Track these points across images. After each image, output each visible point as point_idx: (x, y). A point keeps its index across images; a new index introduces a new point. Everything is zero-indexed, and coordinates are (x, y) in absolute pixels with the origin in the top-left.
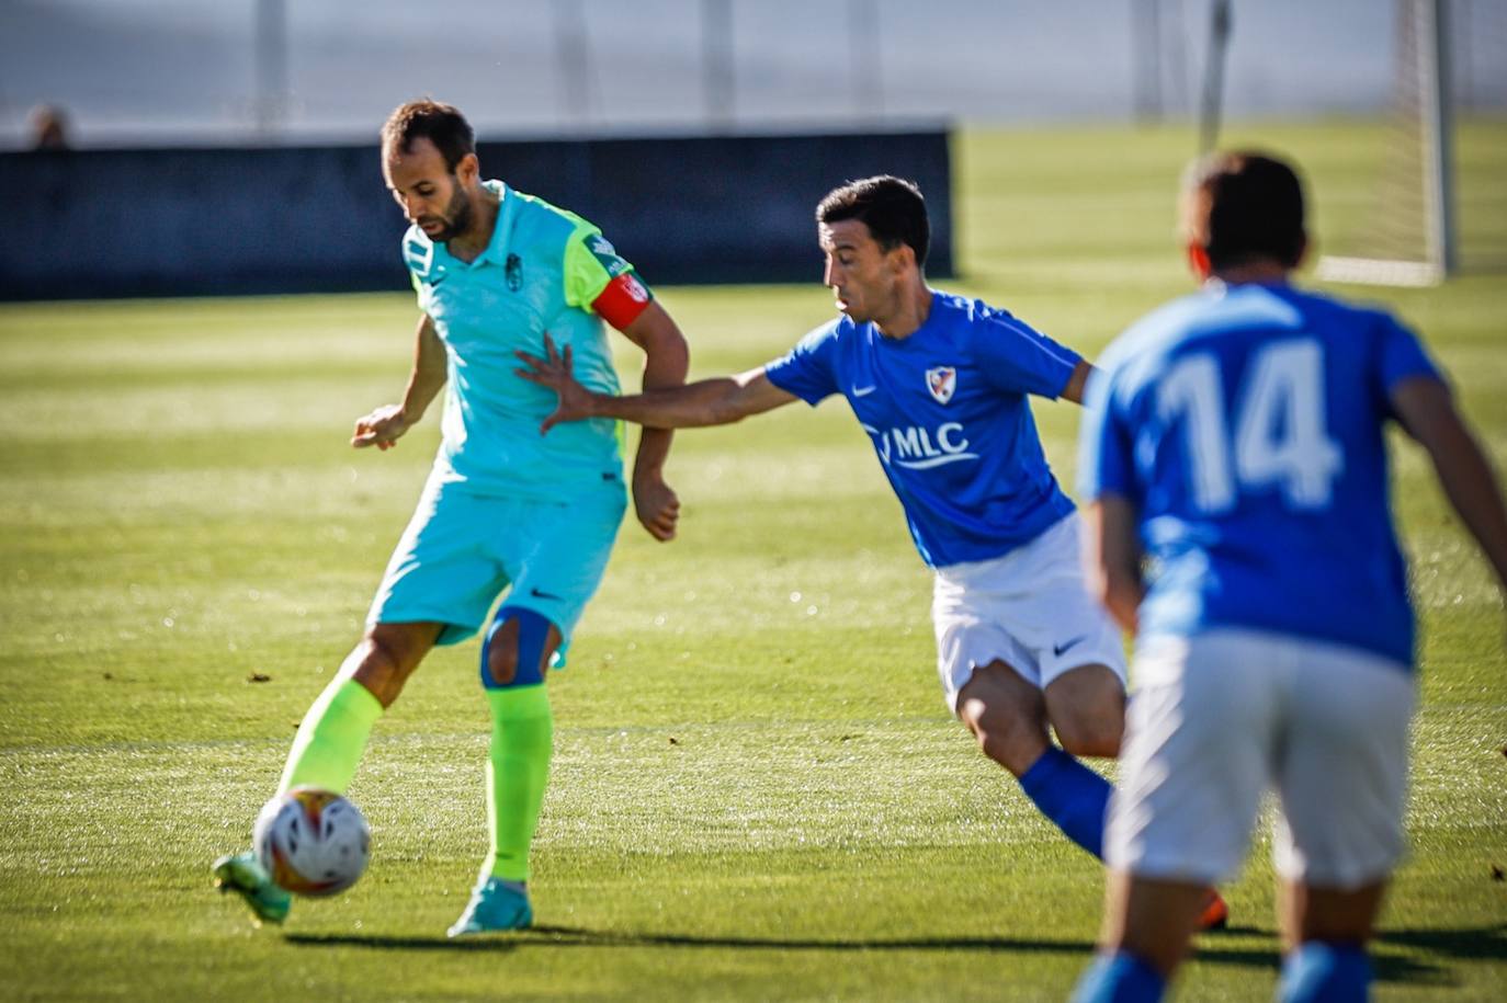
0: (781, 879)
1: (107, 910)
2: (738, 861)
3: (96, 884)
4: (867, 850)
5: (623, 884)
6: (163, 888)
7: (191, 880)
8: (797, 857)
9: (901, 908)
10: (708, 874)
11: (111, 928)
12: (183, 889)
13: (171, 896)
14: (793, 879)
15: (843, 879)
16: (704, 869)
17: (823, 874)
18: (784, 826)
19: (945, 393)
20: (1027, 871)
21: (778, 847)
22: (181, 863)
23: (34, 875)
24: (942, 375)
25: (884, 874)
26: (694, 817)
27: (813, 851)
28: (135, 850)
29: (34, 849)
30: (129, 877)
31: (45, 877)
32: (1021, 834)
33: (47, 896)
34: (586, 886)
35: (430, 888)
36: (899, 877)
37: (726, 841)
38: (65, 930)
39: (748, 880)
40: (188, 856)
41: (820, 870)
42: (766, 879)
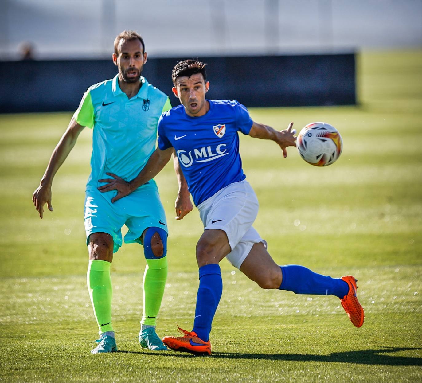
0: (290, 326)
1: (43, 337)
2: (274, 319)
3: (39, 327)
4: (321, 315)
5: (232, 328)
6: (64, 329)
7: (74, 326)
8: (296, 318)
9: (333, 337)
10: (263, 324)
11: (45, 343)
12: (71, 329)
13: (67, 332)
14: (295, 326)
15: (313, 326)
16: (262, 322)
17: (305, 324)
18: (292, 306)
19: (221, 134)
20: (380, 323)
21: (289, 314)
22: (71, 320)
23: (17, 324)
24: (219, 127)
25: (328, 324)
26: (259, 303)
27: (302, 316)
28: (54, 315)
29: (16, 314)
30: (51, 325)
31: (21, 325)
32: (378, 310)
33: (22, 332)
34: (218, 328)
35: (161, 329)
36: (333, 325)
37: (270, 312)
38: (27, 344)
39: (278, 326)
40: (73, 317)
41: (304, 322)
42: (284, 326)
